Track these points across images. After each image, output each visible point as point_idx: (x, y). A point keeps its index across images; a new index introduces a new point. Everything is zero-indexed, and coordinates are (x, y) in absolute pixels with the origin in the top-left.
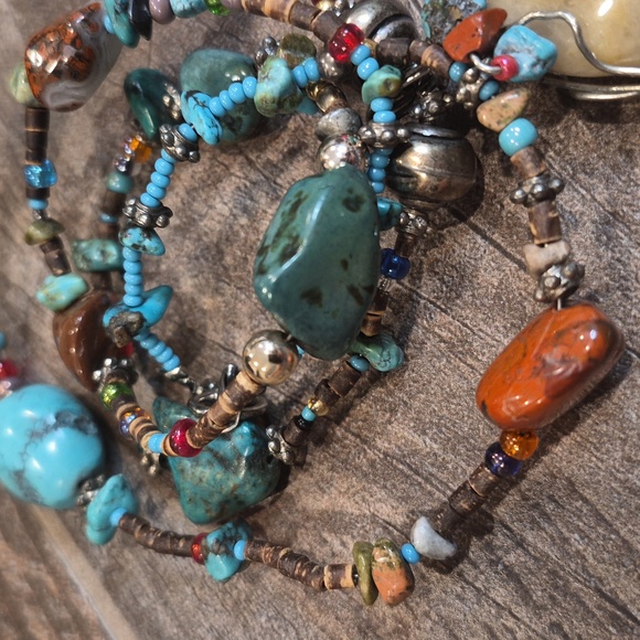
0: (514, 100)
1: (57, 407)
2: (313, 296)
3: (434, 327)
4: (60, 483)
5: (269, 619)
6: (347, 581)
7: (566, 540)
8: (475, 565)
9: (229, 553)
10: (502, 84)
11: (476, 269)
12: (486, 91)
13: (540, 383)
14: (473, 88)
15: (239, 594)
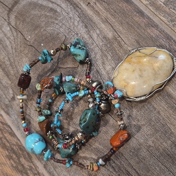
0: (117, 101)
1: (39, 138)
2: (88, 127)
3: (103, 129)
4: (39, 150)
5: (74, 173)
6: (89, 168)
7: (121, 162)
8: (107, 165)
9: (70, 163)
10: (115, 98)
11: (109, 121)
12: (113, 99)
13: (119, 141)
14: (111, 98)
15: (69, 169)
